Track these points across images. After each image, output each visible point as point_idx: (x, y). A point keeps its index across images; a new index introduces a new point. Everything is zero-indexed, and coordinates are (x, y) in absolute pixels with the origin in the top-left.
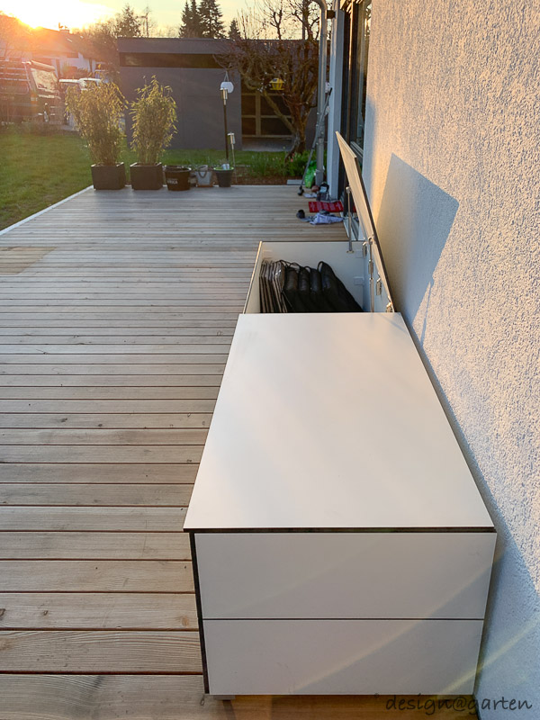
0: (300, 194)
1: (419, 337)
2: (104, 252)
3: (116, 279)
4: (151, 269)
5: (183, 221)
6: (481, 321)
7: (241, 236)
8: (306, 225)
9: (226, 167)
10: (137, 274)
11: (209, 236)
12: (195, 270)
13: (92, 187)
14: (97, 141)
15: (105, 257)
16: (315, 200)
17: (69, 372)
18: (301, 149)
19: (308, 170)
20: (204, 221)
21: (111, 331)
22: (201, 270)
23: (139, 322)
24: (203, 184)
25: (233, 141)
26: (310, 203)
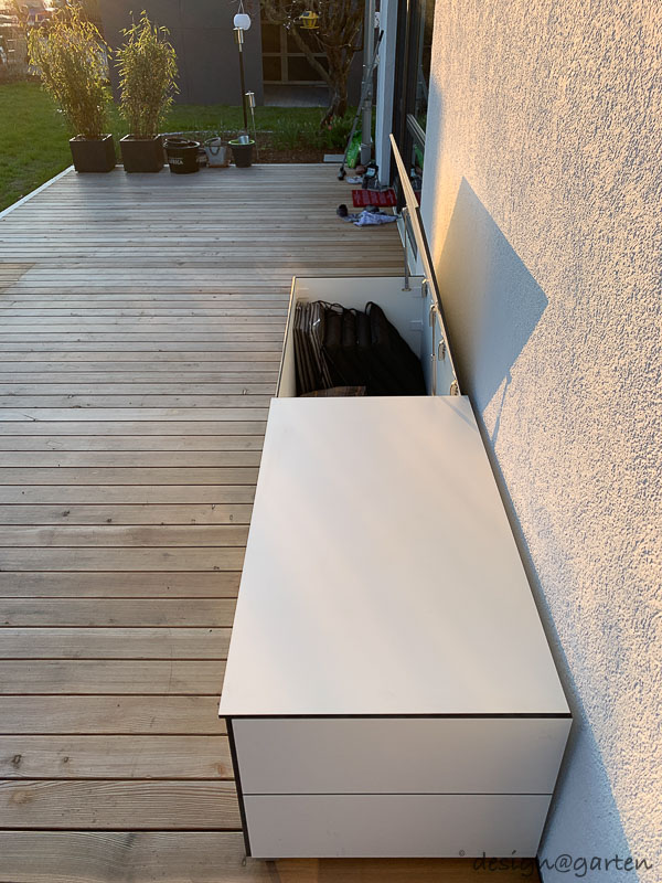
0: (341, 179)
1: (491, 435)
2: (96, 271)
3: (113, 312)
4: (155, 296)
5: (192, 222)
6: (568, 463)
7: (267, 244)
8: (350, 226)
9: (244, 140)
10: (138, 304)
11: (226, 244)
12: (211, 297)
13: (73, 168)
14: (75, 105)
15: (99, 279)
16: (360, 188)
17: (66, 447)
18: (341, 111)
19: (351, 144)
20: (218, 222)
21: (112, 389)
22: (219, 297)
23: (147, 375)
24: (216, 163)
25: (252, 103)
26: (354, 192)
